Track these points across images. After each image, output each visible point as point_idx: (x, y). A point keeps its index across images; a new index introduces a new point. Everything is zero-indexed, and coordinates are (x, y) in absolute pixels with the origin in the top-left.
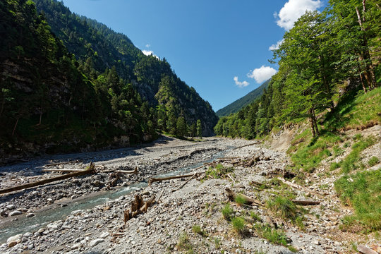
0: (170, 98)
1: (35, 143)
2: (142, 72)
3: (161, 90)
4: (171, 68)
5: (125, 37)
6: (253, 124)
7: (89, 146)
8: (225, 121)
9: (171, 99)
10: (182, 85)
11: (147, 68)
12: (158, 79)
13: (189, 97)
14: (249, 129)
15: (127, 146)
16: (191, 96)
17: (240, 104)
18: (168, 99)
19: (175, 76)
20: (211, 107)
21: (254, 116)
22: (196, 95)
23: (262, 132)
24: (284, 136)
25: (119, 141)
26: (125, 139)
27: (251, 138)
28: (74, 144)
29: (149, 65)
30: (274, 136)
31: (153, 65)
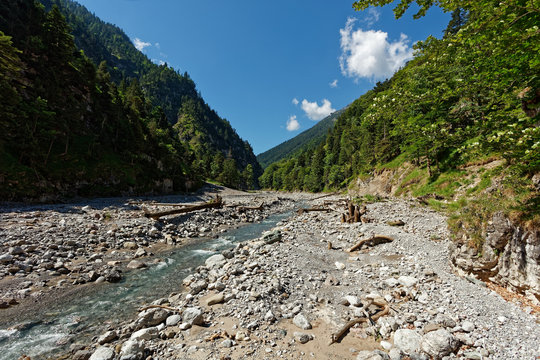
0: (196, 133)
1: (64, 181)
2: (152, 90)
3: (182, 119)
4: (196, 88)
5: (119, 32)
6: (321, 173)
7: (131, 188)
8: (275, 168)
9: (199, 134)
10: (213, 115)
11: (160, 84)
12: (177, 104)
13: (223, 132)
14: (316, 178)
15: (170, 194)
16: (226, 132)
17: (287, 149)
18: (193, 133)
19: (202, 101)
20: (251, 149)
21: (322, 163)
22: (231, 132)
23: (331, 183)
24: (377, 182)
25: (161, 186)
26: (168, 183)
27: (317, 191)
28: (112, 184)
29: (162, 79)
30: (362, 184)
31: (169, 81)
